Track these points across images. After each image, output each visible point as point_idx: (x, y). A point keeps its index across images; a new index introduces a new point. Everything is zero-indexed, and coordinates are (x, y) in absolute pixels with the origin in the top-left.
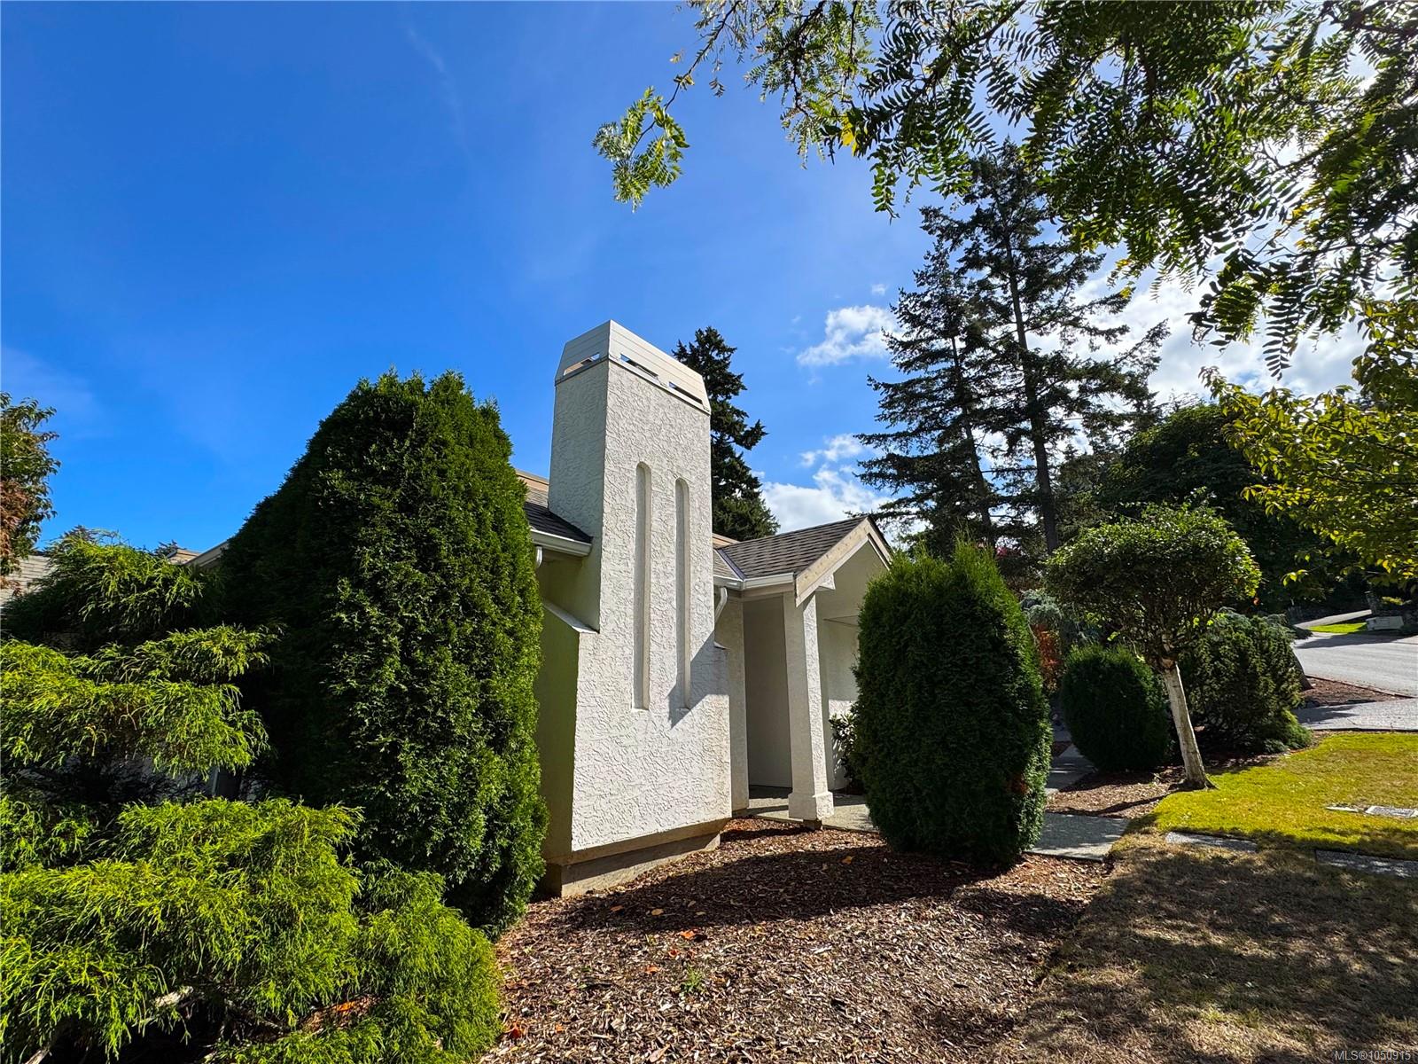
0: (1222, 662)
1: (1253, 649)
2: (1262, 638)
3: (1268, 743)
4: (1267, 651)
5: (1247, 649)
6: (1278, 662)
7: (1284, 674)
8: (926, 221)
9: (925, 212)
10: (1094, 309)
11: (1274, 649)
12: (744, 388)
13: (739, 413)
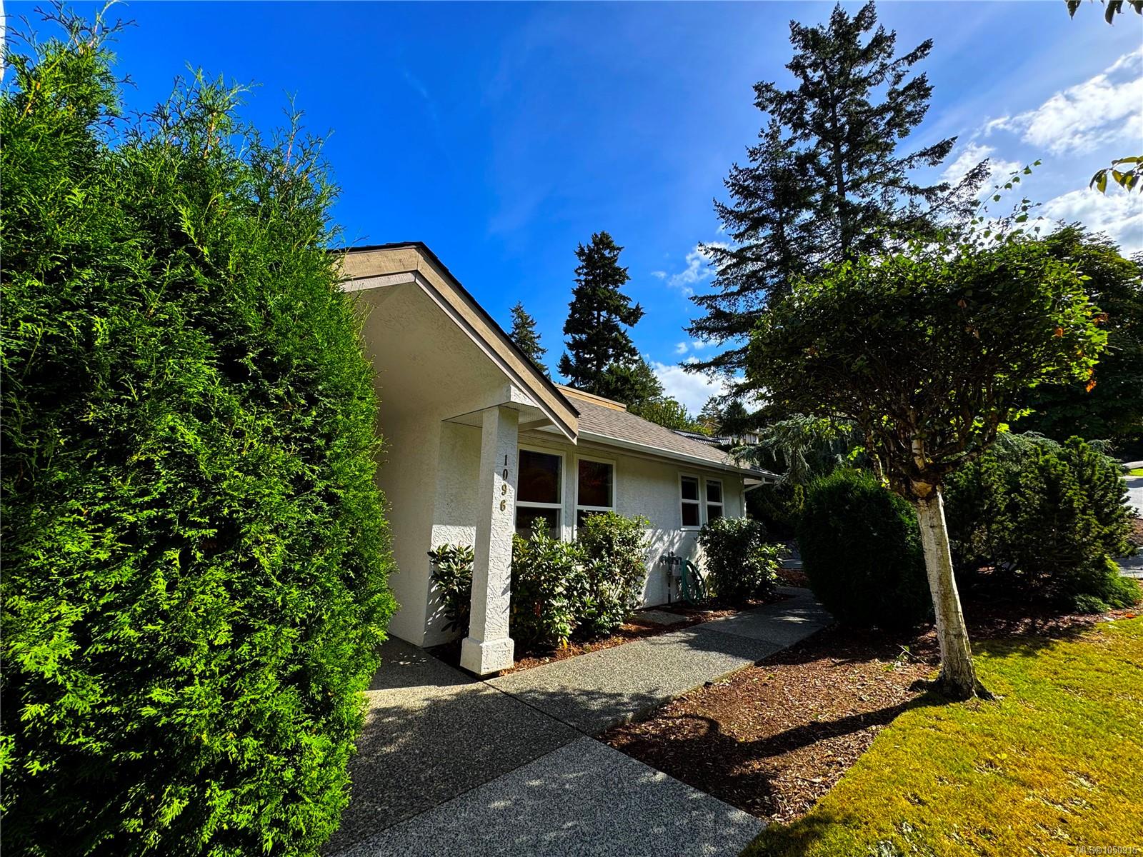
0: (1022, 495)
1: (1069, 477)
2: (1083, 464)
3: (1080, 600)
4: (1089, 481)
5: (1059, 477)
6: (1104, 496)
7: (1112, 512)
8: (759, 97)
9: (757, 88)
10: (913, 162)
11: (1099, 479)
12: (628, 278)
13: (624, 298)
